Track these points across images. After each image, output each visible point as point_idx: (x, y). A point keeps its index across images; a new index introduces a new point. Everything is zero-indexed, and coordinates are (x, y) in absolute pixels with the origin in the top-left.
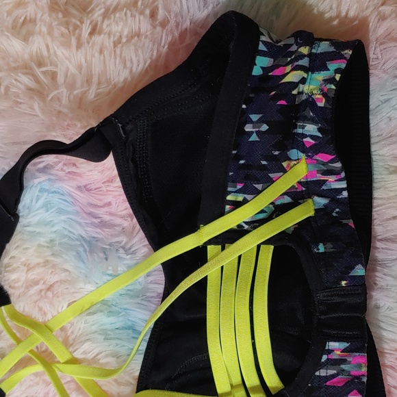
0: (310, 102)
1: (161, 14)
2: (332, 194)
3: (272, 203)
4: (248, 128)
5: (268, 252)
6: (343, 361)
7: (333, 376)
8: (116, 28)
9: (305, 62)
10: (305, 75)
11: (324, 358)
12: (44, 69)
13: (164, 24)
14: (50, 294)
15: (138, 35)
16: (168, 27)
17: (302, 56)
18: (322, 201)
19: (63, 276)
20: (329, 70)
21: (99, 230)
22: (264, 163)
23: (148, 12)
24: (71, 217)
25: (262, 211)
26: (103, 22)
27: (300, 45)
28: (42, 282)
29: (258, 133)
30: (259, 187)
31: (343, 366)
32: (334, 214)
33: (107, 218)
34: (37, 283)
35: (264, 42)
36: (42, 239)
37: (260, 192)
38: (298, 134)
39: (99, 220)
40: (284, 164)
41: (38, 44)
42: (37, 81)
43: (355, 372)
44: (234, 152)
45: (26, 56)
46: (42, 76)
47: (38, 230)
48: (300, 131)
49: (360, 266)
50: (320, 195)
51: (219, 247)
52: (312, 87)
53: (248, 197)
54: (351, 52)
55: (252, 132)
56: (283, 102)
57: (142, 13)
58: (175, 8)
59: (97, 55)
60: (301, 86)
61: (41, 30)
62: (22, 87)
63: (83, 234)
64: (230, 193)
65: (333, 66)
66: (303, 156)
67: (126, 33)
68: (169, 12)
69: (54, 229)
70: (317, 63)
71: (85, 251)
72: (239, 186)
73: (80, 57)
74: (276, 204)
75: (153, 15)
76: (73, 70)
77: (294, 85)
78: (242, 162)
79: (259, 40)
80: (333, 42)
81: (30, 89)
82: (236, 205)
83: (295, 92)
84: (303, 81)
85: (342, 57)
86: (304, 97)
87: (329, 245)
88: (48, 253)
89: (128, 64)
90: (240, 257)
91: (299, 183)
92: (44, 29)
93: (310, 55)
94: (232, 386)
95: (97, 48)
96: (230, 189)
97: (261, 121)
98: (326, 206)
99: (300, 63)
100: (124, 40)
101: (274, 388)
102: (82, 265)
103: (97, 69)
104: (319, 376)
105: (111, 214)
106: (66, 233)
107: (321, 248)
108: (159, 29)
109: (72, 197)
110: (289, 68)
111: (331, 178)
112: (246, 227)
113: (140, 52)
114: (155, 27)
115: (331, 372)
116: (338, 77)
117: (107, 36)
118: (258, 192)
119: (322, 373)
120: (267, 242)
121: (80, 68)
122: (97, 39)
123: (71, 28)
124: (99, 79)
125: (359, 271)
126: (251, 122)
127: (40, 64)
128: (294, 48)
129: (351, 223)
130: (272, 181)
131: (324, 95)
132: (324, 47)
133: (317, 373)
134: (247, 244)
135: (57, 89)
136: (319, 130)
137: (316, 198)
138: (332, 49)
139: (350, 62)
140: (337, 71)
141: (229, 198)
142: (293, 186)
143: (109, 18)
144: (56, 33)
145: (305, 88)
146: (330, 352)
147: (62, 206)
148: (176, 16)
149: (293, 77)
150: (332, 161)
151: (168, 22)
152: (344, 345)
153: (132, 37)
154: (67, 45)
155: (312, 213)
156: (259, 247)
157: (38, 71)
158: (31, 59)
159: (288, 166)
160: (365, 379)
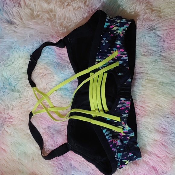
0: (119, 35)
1: (87, 3)
2: (124, 60)
3: (108, 62)
4: (103, 42)
5: (106, 74)
6: (124, 103)
7: (121, 107)
8: (74, 5)
9: (118, 24)
10: (118, 28)
11: (119, 102)
12: (53, 13)
13: (88, 6)
14: (45, 77)
15: (80, 8)
16: (89, 7)
17: (118, 23)
18: (121, 62)
19: (49, 72)
20: (124, 27)
21: (61, 61)
22: (106, 51)
23: (84, 2)
24: (54, 56)
25: (105, 64)
26: (71, 2)
27: (118, 20)
28: (43, 73)
29: (105, 43)
30: (105, 57)
31: (124, 105)
32: (124, 66)
33: (64, 58)
34: (41, 73)
35: (108, 19)
36: (45, 61)
37: (105, 59)
38: (115, 44)
39: (61, 58)
40: (112, 52)
41: (52, 6)
42: (50, 16)
43: (127, 106)
44: (99, 48)
45: (48, 9)
46: (52, 15)
47: (44, 58)
48: (116, 43)
49: (130, 79)
50: (121, 61)
51: (93, 73)
52: (120, 31)
53: (102, 60)
54: (130, 23)
55: (104, 43)
56: (112, 35)
57: (82, 2)
58: (91, 2)
59: (68, 11)
60: (117, 31)
61: (53, 2)
62: (46, 17)
63: (57, 61)
64: (97, 59)
65: (125, 26)
66: (117, 50)
67: (77, 7)
68: (90, 3)
69: (48, 59)
70: (122, 25)
71: (56, 66)
72: (100, 57)
73: (63, 11)
74: (109, 62)
75: (85, 3)
76: (61, 15)
77: (115, 30)
78: (101, 51)
79: (106, 18)
80: (126, 20)
81: (48, 18)
82: (98, 62)
83: (115, 32)
84: (118, 29)
85: (128, 24)
86: (118, 34)
87: (122, 73)
88: (46, 65)
89: (76, 15)
90: (99, 75)
91: (116, 57)
92: (54, 2)
93: (120, 23)
94: (95, 109)
95: (68, 9)
96: (97, 58)
97: (106, 40)
98: (122, 63)
99: (117, 25)
100: (76, 9)
101: (106, 111)
102: (55, 70)
103: (67, 15)
104: (118, 107)
105: (65, 57)
106: (52, 60)
107: (120, 74)
108: (86, 7)
109: (55, 50)
110: (114, 26)
111: (124, 56)
112: (101, 68)
113: (80, 13)
114: (85, 6)
115: (121, 106)
116: (126, 29)
117: (71, 7)
118: (104, 59)
119: (119, 106)
120: (106, 72)
121: (63, 14)
122: (69, 7)
123: (62, 3)
124: (67, 18)
125: (130, 80)
126: (103, 40)
127: (51, 12)
128: (116, 20)
129: (128, 68)
130: (108, 56)
131: (123, 33)
132: (124, 21)
133: (117, 106)
134: (100, 72)
135: (55, 19)
136: (121, 43)
137: (120, 61)
138: (126, 21)
139: (130, 25)
140: (126, 27)
141: (97, 60)
142: (114, 58)
143: (73, 2)
144: (58, 3)
145: (118, 31)
146: (121, 101)
147: (51, 53)
148: (91, 4)
149: (115, 28)
150: (124, 51)
151: (89, 5)
152: (125, 99)
153: (78, 8)
154: (60, 7)
155: (118, 65)
156: (104, 73)
157: (51, 13)
158: (49, 10)
159: (113, 52)
160: (129, 108)
